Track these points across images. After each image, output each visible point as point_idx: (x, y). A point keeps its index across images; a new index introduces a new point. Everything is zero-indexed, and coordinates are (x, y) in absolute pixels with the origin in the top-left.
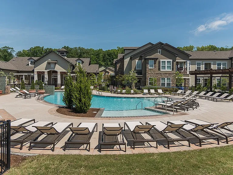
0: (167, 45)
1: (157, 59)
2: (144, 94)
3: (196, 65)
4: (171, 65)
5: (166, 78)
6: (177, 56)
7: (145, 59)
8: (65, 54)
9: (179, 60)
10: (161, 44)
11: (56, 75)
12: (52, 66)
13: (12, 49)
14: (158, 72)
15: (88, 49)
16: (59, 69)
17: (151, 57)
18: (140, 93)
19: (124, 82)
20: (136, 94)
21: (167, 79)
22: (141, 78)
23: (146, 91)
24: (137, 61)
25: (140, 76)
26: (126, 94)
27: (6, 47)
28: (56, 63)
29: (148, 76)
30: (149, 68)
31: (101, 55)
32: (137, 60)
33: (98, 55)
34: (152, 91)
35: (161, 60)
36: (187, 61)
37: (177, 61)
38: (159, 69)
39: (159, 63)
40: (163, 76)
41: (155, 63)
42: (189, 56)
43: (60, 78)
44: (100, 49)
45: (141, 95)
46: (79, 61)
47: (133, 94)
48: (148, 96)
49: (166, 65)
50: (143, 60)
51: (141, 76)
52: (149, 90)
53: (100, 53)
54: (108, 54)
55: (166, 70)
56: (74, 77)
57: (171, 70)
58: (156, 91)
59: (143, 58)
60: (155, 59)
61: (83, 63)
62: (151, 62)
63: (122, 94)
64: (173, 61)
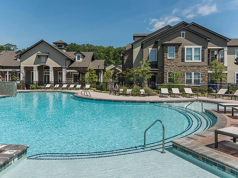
0: (194, 25)
1: (179, 45)
2: (162, 96)
3: (236, 55)
4: (201, 54)
5: (193, 73)
6: (209, 41)
7: (163, 45)
8: (63, 47)
9: (211, 46)
10: (184, 24)
11: (48, 72)
12: (43, 59)
13: (15, 46)
14: (180, 63)
15: (97, 47)
16: (51, 63)
17: (171, 42)
18: (154, 95)
19: (132, 78)
20: (149, 95)
21: (195, 74)
22: (156, 73)
23: (165, 91)
24: (150, 49)
25: (154, 69)
26: (132, 95)
27: (8, 44)
28: (47, 56)
29: (167, 70)
30: (168, 58)
31: (111, 52)
32: (150, 47)
33: (108, 52)
34: (176, 91)
35: (186, 47)
36: (223, 48)
37: (209, 48)
38: (183, 60)
39: (183, 51)
40: (189, 69)
41: (177, 51)
42: (227, 40)
43: (53, 75)
44: (110, 46)
45: (156, 98)
46: (79, 55)
47: (144, 95)
48: (169, 99)
49: (193, 54)
50: (159, 47)
51: (156, 69)
52: (170, 90)
53: (110, 51)
54: (119, 52)
55: (193, 61)
56: (72, 74)
57: (200, 61)
58: (182, 90)
59: (159, 44)
60: (178, 45)
61: (84, 57)
62: (170, 49)
63: (127, 95)
64: (203, 48)
